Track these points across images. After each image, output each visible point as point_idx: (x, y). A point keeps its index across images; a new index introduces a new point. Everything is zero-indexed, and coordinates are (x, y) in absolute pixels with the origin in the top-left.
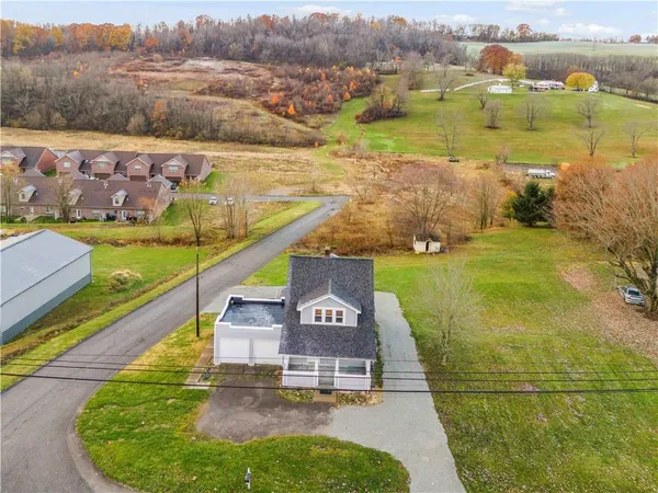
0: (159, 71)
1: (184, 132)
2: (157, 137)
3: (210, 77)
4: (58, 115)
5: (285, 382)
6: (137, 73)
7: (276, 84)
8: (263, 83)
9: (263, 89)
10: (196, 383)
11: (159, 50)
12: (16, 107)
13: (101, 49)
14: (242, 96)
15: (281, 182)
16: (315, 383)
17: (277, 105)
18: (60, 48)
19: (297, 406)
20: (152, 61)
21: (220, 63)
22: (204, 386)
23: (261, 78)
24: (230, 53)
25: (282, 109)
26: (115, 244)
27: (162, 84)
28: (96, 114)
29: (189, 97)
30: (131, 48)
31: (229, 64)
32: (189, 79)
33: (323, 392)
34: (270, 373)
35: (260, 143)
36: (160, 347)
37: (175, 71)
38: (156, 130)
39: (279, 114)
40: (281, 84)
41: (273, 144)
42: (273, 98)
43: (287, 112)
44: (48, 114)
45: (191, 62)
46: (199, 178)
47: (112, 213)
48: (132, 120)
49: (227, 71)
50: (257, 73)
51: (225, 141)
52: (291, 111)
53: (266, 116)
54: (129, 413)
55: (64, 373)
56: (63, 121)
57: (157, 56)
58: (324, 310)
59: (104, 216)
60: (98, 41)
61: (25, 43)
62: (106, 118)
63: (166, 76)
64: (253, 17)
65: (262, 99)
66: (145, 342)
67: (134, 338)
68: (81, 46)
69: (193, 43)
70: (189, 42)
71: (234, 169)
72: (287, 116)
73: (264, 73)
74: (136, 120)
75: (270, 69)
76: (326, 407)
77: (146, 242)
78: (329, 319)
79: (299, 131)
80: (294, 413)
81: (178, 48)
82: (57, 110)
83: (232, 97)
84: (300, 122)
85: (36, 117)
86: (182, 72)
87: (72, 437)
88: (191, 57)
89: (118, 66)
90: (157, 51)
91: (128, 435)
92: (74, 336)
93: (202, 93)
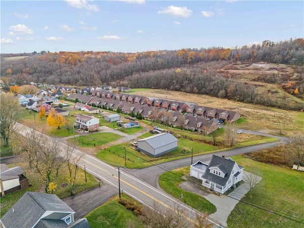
0: (238, 69)
1: (240, 98)
2: (229, 99)
3: (260, 72)
4: (196, 88)
5: (203, 185)
6: (228, 71)
7: (294, 76)
8: (287, 75)
9: (286, 78)
10: (184, 178)
11: (240, 59)
12: (183, 85)
13: (217, 60)
14: (273, 82)
15: (268, 127)
16: (210, 187)
17: (290, 88)
18: (203, 60)
19: (202, 190)
20: (236, 64)
21: (268, 65)
22: (186, 179)
23: (288, 73)
24: (274, 60)
25: (292, 90)
26: (191, 139)
27: (237, 76)
28: (208, 89)
29: (248, 82)
30: (229, 59)
31: (273, 66)
32: (250, 73)
33: (211, 190)
34: (201, 181)
35: (273, 106)
36: (182, 168)
37: (245, 69)
38: (229, 96)
39: (289, 92)
40: (297, 76)
41: (279, 107)
42: (289, 84)
43: (294, 92)
44: (193, 87)
45: (254, 64)
46: (232, 120)
47: (197, 129)
48: (220, 92)
49: (271, 69)
50: (287, 70)
51: (256, 104)
52: (296, 91)
53: (282, 93)
54: (169, 178)
55: (161, 167)
56: (197, 91)
57: (239, 62)
58: (216, 171)
59: (194, 130)
60: (217, 56)
61: (191, 59)
62: (211, 90)
63: (240, 72)
64: (293, 39)
65: (283, 84)
66: (180, 166)
67: (178, 165)
68: (210, 59)
69: (257, 55)
70: (255, 55)
71: (251, 118)
72: (293, 94)
73: (290, 70)
74: (222, 92)
75: (294, 68)
76: (209, 193)
77: (201, 141)
78: (217, 174)
79: (297, 102)
80: (200, 191)
81: (249, 58)
82: (196, 86)
83: (268, 83)
84: (299, 97)
85: (188, 89)
86: (248, 70)
87: (158, 178)
88: (255, 62)
89: (222, 67)
90: (240, 60)
91: (166, 181)
92: (167, 160)
93: (254, 80)
